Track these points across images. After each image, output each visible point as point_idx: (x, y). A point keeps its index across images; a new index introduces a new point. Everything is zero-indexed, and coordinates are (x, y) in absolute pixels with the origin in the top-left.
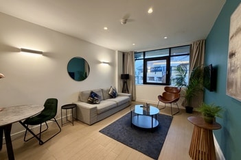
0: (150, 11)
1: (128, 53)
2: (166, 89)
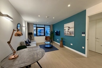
0: (54, 18)
1: (30, 24)
2: (46, 37)
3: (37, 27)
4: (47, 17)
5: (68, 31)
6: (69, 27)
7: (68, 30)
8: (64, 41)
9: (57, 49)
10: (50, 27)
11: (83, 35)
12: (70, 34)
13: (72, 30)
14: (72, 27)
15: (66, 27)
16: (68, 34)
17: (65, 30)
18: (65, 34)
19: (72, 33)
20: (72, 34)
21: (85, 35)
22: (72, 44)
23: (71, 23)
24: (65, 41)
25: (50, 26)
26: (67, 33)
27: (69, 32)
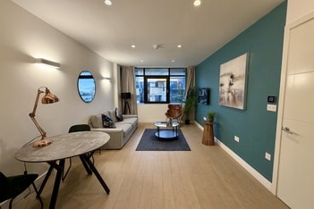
0: (180, 46)
1: (126, 67)
2: (170, 106)
3: (146, 77)
4: (155, 46)
5: (229, 92)
7: (231, 84)
8: (218, 125)
9: (187, 148)
10: (186, 76)
11: (271, 107)
13: (239, 85)
14: (240, 77)
15: (225, 75)
16: (228, 99)
17: (221, 85)
18: (221, 99)
19: (240, 97)
20: (237, 102)
21: (275, 106)
22: (237, 139)
23: (238, 58)
24: (221, 123)
25: (186, 70)
26: (225, 95)
27: (230, 94)
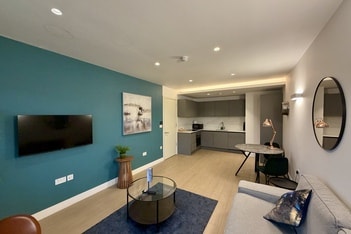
5: (138, 120)
6: (140, 109)
7: (139, 114)
12: (144, 126)
15: (130, 105)
16: (138, 127)
17: (127, 114)
18: (128, 128)
19: (148, 124)
20: (147, 127)
22: (145, 153)
26: (134, 124)
27: (139, 123)
